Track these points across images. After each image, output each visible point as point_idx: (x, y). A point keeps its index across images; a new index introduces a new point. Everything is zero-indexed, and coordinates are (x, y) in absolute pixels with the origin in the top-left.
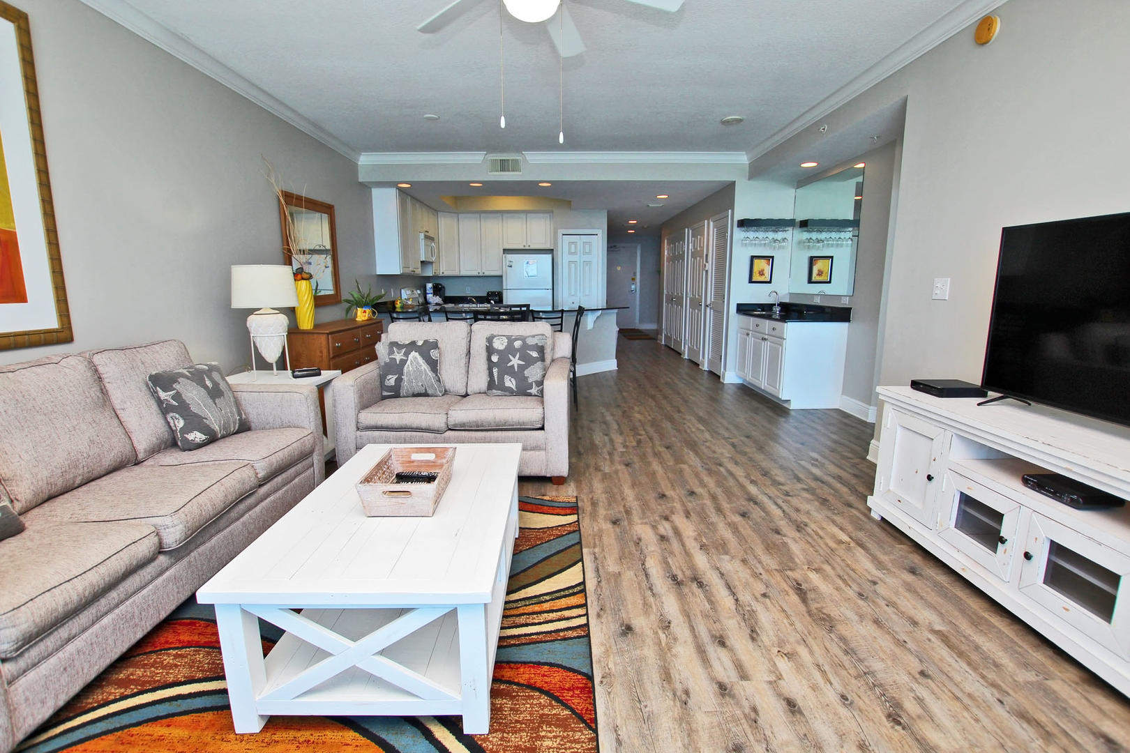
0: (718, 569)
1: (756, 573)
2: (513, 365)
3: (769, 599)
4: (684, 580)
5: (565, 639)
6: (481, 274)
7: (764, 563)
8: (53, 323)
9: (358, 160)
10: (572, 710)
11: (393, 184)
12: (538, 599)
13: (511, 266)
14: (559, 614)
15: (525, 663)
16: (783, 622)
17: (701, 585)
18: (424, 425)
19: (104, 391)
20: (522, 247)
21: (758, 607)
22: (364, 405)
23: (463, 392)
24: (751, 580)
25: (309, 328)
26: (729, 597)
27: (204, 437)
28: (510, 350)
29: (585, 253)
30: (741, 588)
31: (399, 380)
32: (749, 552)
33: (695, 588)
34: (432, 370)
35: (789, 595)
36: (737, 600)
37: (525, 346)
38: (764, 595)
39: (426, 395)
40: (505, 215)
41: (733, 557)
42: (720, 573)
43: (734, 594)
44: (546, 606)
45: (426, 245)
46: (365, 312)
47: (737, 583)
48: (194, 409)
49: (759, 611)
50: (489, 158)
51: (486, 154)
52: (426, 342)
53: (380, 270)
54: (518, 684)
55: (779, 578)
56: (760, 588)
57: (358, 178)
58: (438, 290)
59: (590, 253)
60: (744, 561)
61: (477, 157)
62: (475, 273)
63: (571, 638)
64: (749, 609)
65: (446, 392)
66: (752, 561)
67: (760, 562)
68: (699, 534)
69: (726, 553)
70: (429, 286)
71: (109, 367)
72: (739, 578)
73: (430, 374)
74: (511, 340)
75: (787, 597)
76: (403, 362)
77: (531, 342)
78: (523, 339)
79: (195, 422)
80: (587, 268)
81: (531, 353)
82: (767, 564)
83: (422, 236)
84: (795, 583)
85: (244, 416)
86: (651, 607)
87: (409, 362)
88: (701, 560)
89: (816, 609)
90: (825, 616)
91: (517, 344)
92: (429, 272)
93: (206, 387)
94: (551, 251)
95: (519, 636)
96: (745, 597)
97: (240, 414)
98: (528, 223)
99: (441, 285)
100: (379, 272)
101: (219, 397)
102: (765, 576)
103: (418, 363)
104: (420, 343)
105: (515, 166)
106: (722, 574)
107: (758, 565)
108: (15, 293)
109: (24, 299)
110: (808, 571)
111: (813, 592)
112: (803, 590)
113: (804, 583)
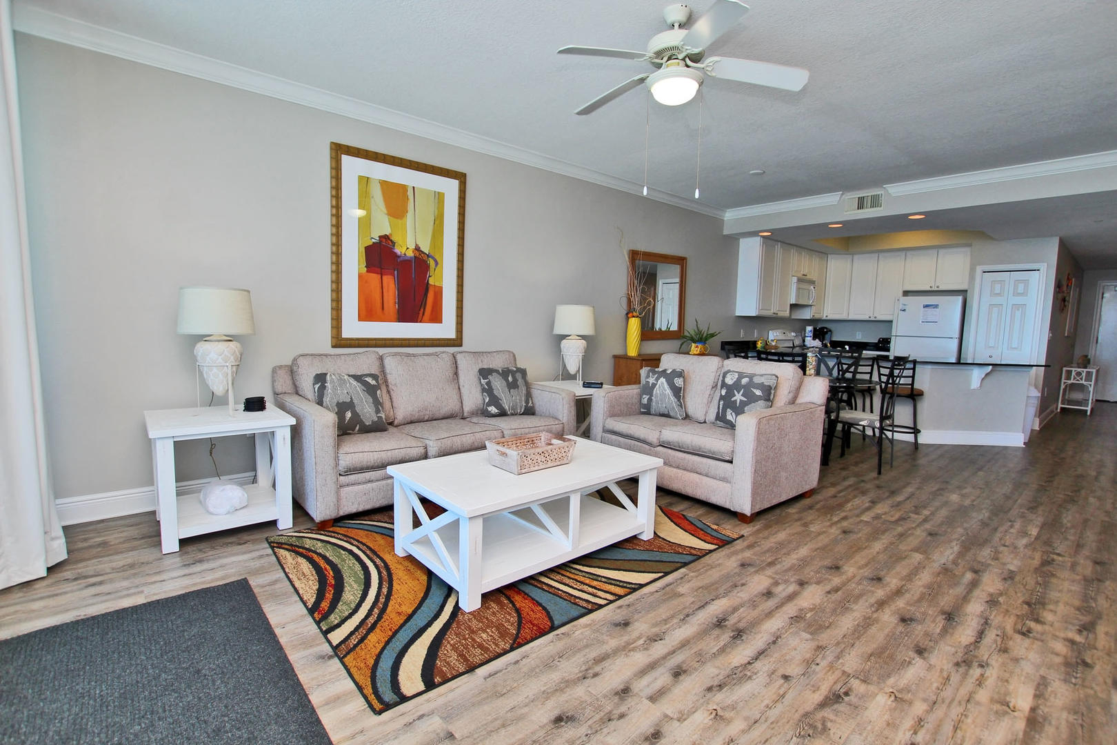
0: (778, 637)
1: (813, 661)
2: (736, 400)
3: (785, 682)
4: (729, 626)
5: (575, 604)
6: (872, 319)
7: (840, 661)
8: (452, 335)
9: (724, 217)
10: (517, 634)
11: (754, 234)
12: (596, 577)
13: (904, 310)
14: (595, 591)
15: (533, 599)
16: (761, 700)
17: (738, 637)
18: (642, 436)
19: (456, 374)
20: (929, 289)
21: (762, 678)
22: (613, 414)
23: (702, 419)
24: (796, 662)
25: (633, 355)
26: (746, 658)
27: (497, 411)
28: (737, 386)
29: (1016, 294)
30: (771, 660)
31: (650, 400)
32: (842, 646)
33: (729, 636)
34: (674, 395)
35: (814, 692)
36: (750, 663)
37: (751, 384)
38: (785, 677)
39: (667, 416)
40: (909, 253)
41: (814, 639)
43: (755, 659)
44: (595, 583)
45: (798, 289)
46: (697, 347)
47: (775, 655)
48: (495, 392)
49: (758, 681)
50: (847, 197)
51: (842, 194)
52: (674, 371)
53: (740, 312)
54: (514, 605)
55: (832, 678)
56: (793, 670)
57: (723, 230)
58: (819, 334)
59: (1024, 294)
60: (819, 649)
61: (831, 199)
62: (866, 318)
63: (579, 606)
64: (750, 674)
65: (687, 417)
66: (830, 653)
67: (838, 657)
69: (813, 634)
70: (809, 328)
71: (463, 362)
72: (787, 653)
73: (673, 398)
74: (741, 375)
75: (809, 693)
76: (654, 385)
77: (757, 380)
78: (751, 377)
79: (495, 401)
80: (1018, 314)
81: (755, 391)
82: (842, 664)
83: (795, 279)
84: (843, 691)
85: (530, 404)
86: (666, 624)
87: (657, 386)
88: (775, 624)
89: (822, 717)
90: (820, 727)
91: (744, 381)
92: (807, 315)
93: (507, 380)
94: (963, 292)
95: (551, 586)
96: (762, 666)
97: (527, 402)
98: (939, 261)
99: (826, 328)
100: (738, 313)
101: (514, 388)
102: (817, 668)
103: (664, 388)
104: (669, 372)
105: (875, 201)
106: (773, 642)
108: (436, 318)
109: (441, 322)
110: (886, 693)
111: (852, 707)
112: (843, 699)
113: (856, 696)
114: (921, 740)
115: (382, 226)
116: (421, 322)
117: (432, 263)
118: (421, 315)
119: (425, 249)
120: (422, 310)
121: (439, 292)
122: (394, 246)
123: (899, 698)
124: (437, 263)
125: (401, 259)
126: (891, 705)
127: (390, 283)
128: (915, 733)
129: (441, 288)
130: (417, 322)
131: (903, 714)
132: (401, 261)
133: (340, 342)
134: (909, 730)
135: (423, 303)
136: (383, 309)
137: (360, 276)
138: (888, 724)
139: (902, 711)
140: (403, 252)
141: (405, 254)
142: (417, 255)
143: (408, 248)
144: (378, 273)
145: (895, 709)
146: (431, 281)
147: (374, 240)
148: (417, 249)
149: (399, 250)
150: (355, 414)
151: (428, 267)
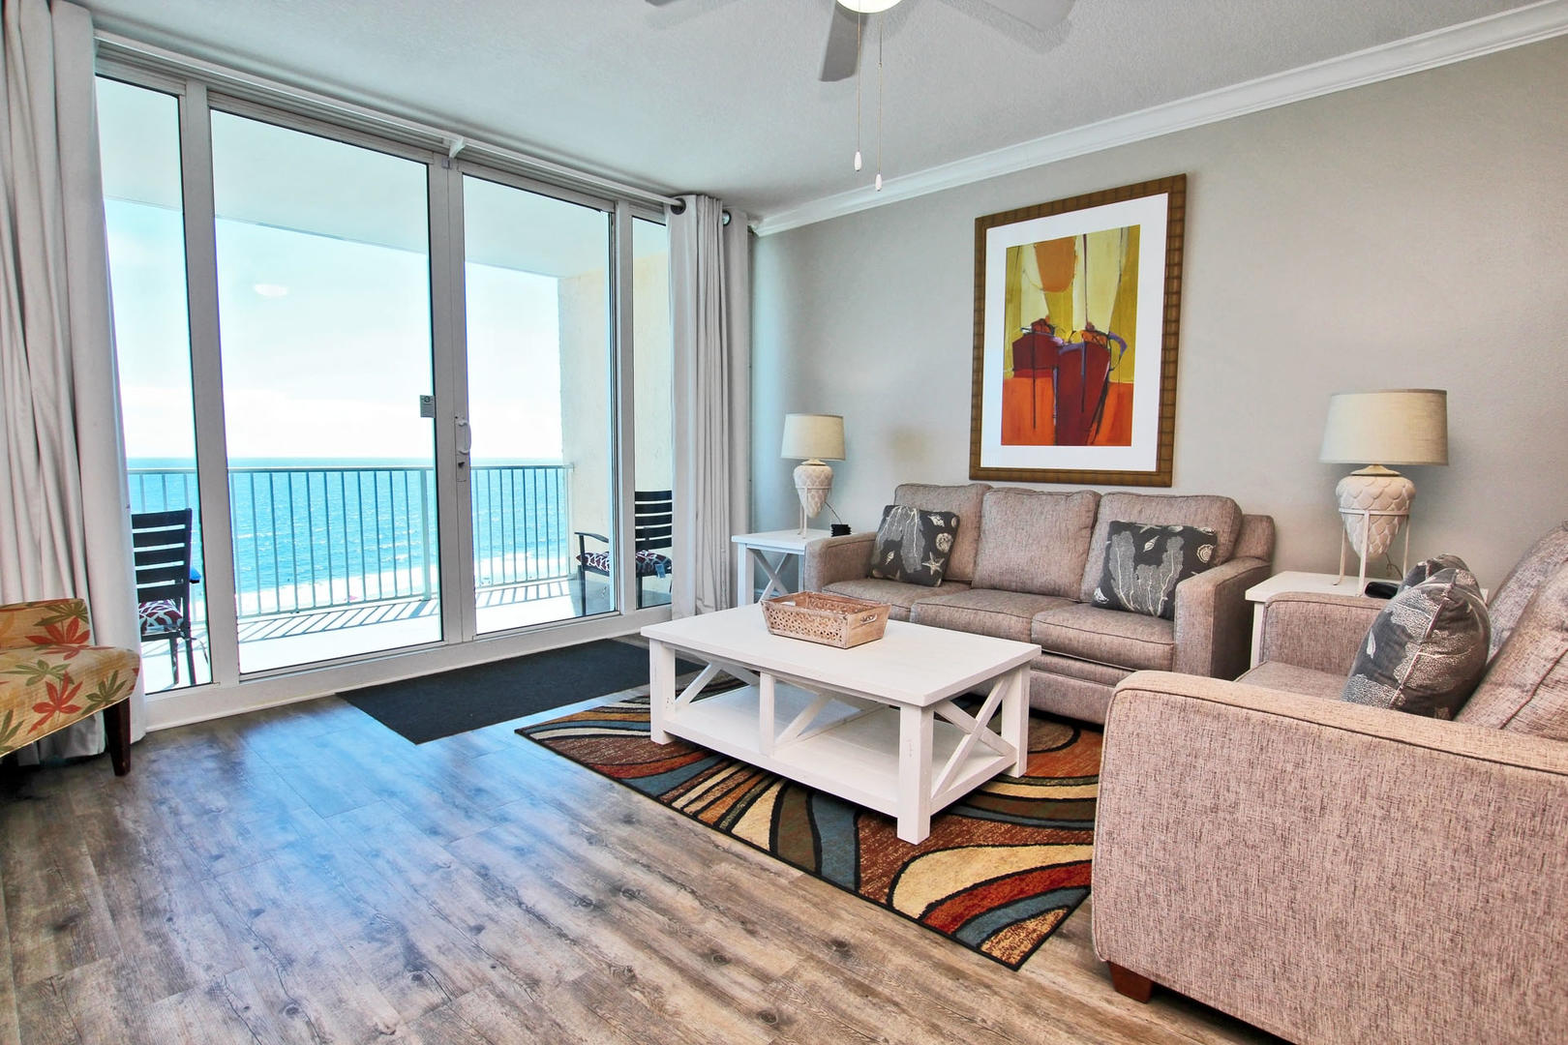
0: (574, 942)
1: (503, 965)
3: (469, 926)
4: (614, 899)
5: (673, 789)
7: (492, 997)
10: (611, 764)
14: (709, 800)
15: (681, 766)
16: (445, 901)
17: (584, 902)
21: (487, 907)
24: (507, 946)
26: (532, 902)
30: (521, 925)
32: (531, 1014)
33: (590, 893)
35: (439, 947)
36: (520, 904)
38: (479, 929)
41: (559, 981)
42: (565, 936)
43: (529, 911)
47: (530, 930)
48: (1110, 565)
49: (483, 903)
54: (669, 759)
55: (459, 976)
56: (490, 940)
60: (533, 983)
63: (668, 791)
64: (499, 900)
66: (515, 990)
67: (501, 996)
68: (661, 1008)
69: (576, 986)
72: (530, 941)
75: (441, 942)
79: (1105, 579)
82: (486, 996)
84: (426, 977)
88: (614, 947)
89: (392, 943)
90: (378, 936)
95: (715, 774)
96: (510, 914)
102: (485, 965)
106: (562, 935)
107: (502, 986)
108: (1121, 436)
109: (1129, 443)
110: (395, 1025)
111: (392, 975)
112: (410, 971)
113: (409, 987)
114: (294, 1023)
115: (1035, 307)
116: (1092, 444)
117: (1114, 346)
118: (1093, 433)
119: (1103, 326)
120: (1095, 426)
121: (1126, 394)
122: (1053, 333)
123: (377, 1037)
124: (1123, 346)
125: (1065, 349)
126: (371, 1019)
127: (1046, 388)
128: (309, 1023)
129: (1130, 388)
130: (1086, 445)
131: (347, 1025)
132: (1064, 354)
133: (978, 473)
134: (317, 1020)
135: (1098, 416)
136: (1034, 427)
137: (1005, 384)
138: (340, 1001)
139: (354, 1028)
140: (1067, 340)
141: (1069, 342)
142: (1090, 339)
143: (1073, 332)
144: (1027, 377)
145: (361, 1021)
146: (1113, 378)
147: (1024, 331)
148: (1090, 329)
149: (1059, 338)
150: (898, 556)
151: (1108, 355)
